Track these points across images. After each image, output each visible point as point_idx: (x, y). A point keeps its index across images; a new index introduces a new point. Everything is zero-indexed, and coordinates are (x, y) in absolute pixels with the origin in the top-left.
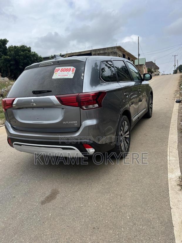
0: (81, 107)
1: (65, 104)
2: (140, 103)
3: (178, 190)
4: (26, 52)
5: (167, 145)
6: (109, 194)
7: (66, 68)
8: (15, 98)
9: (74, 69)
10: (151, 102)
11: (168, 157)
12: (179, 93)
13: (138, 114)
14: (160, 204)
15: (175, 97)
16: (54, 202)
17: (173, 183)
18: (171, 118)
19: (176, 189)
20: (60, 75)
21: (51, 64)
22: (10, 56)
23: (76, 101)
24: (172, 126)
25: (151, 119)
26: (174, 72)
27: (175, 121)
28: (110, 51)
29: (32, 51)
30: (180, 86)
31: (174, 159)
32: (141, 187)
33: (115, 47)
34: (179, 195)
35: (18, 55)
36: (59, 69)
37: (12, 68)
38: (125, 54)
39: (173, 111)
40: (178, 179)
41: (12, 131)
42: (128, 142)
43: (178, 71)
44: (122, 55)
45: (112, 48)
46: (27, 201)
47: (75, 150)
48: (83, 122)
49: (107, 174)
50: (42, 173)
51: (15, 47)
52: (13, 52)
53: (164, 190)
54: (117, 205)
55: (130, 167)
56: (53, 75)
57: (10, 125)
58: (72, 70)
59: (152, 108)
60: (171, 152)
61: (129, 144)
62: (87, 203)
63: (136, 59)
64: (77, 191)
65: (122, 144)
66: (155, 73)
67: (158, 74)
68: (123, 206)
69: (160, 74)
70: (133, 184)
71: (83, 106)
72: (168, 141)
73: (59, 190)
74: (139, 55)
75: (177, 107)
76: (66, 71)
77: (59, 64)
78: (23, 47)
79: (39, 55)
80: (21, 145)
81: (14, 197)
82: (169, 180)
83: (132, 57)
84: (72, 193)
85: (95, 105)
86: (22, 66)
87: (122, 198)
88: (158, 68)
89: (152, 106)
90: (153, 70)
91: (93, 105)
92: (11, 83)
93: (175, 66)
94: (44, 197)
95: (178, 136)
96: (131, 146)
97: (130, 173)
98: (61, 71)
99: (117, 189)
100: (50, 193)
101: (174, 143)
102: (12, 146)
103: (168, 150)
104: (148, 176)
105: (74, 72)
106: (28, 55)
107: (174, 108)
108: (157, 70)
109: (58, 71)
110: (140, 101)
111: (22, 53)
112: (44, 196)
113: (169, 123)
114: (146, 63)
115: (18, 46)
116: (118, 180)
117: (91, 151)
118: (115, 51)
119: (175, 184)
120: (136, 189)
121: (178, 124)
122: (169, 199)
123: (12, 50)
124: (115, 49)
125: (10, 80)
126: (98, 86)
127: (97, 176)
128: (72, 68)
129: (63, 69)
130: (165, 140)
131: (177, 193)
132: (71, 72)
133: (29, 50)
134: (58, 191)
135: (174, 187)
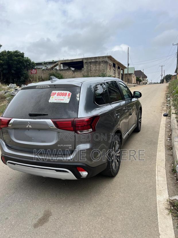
0: (76, 132)
1: (62, 128)
2: (130, 116)
3: (166, 215)
4: (20, 57)
5: (155, 163)
6: (101, 217)
7: (63, 92)
8: (11, 119)
9: (70, 94)
10: (140, 117)
11: (157, 177)
12: (166, 106)
13: (128, 131)
14: (150, 230)
15: (162, 110)
16: (47, 225)
17: (161, 206)
18: (158, 133)
19: (164, 213)
20: (57, 99)
21: (48, 87)
22: (3, 61)
23: (71, 126)
24: (160, 142)
25: (140, 133)
26: (161, 82)
27: (162, 137)
28: (101, 60)
29: (24, 57)
30: (167, 98)
31: (162, 179)
32: (131, 210)
33: (106, 56)
34: (167, 220)
35: (12, 60)
36: (56, 93)
37: (4, 72)
38: (115, 63)
39: (161, 125)
40: (166, 202)
41: (6, 150)
42: (119, 160)
43: (165, 80)
44: (112, 64)
45: (103, 57)
46: (20, 224)
47: (68, 172)
48: (78, 146)
49: (98, 195)
50: (34, 191)
51: (8, 52)
52: (6, 57)
53: (153, 214)
54: (108, 230)
55: (120, 188)
56: (50, 99)
57: (4, 144)
58: (68, 95)
59: (141, 122)
60: (159, 171)
61: (119, 162)
62: (79, 227)
63: (126, 68)
64: (69, 214)
65: (113, 164)
66: (143, 82)
67: (146, 83)
68: (114, 231)
69: (148, 83)
70: (124, 206)
71: (78, 131)
72: (156, 159)
73: (52, 211)
74: (128, 65)
75: (164, 121)
76: (62, 96)
77: (55, 88)
78: (16, 52)
79: (32, 61)
80: (15, 164)
81: (7, 218)
82: (157, 203)
83: (121, 66)
84: (64, 215)
85: (89, 130)
86: (14, 70)
87: (113, 222)
88: (146, 77)
89: (141, 120)
90: (141, 79)
91: (87, 130)
92: (3, 87)
93: (162, 75)
94: (37, 220)
95: (166, 154)
96: (121, 164)
97: (121, 194)
98: (57, 95)
99: (109, 212)
100: (43, 215)
101: (162, 161)
102: (5, 163)
103: (157, 169)
104: (138, 198)
105: (70, 97)
106: (21, 60)
107: (162, 123)
108: (145, 79)
109: (54, 96)
110: (131, 114)
111: (15, 58)
112: (37, 218)
113: (157, 139)
114: (135, 72)
115: (11, 52)
116: (109, 201)
117: (84, 174)
118: (106, 61)
119: (164, 207)
120: (127, 212)
121: (165, 140)
122: (158, 224)
123: (5, 55)
124: (105, 58)
125: (2, 84)
126: (93, 111)
127: (89, 196)
128: (68, 92)
129: (59, 93)
130: (153, 157)
131: (165, 218)
132: (67, 97)
133: (22, 55)
134: (51, 213)
135: (162, 210)
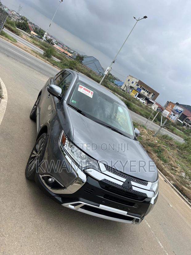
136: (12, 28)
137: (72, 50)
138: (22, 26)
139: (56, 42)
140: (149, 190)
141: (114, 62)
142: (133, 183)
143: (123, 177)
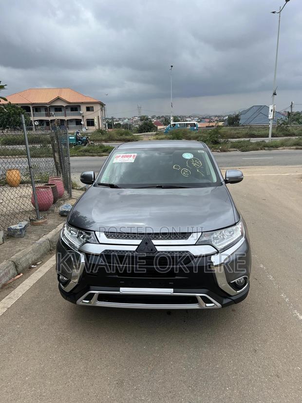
136: (128, 137)
137: (226, 116)
138: (145, 129)
139: (199, 119)
140: (195, 245)
141: (275, 94)
142: (155, 242)
143: (137, 239)
